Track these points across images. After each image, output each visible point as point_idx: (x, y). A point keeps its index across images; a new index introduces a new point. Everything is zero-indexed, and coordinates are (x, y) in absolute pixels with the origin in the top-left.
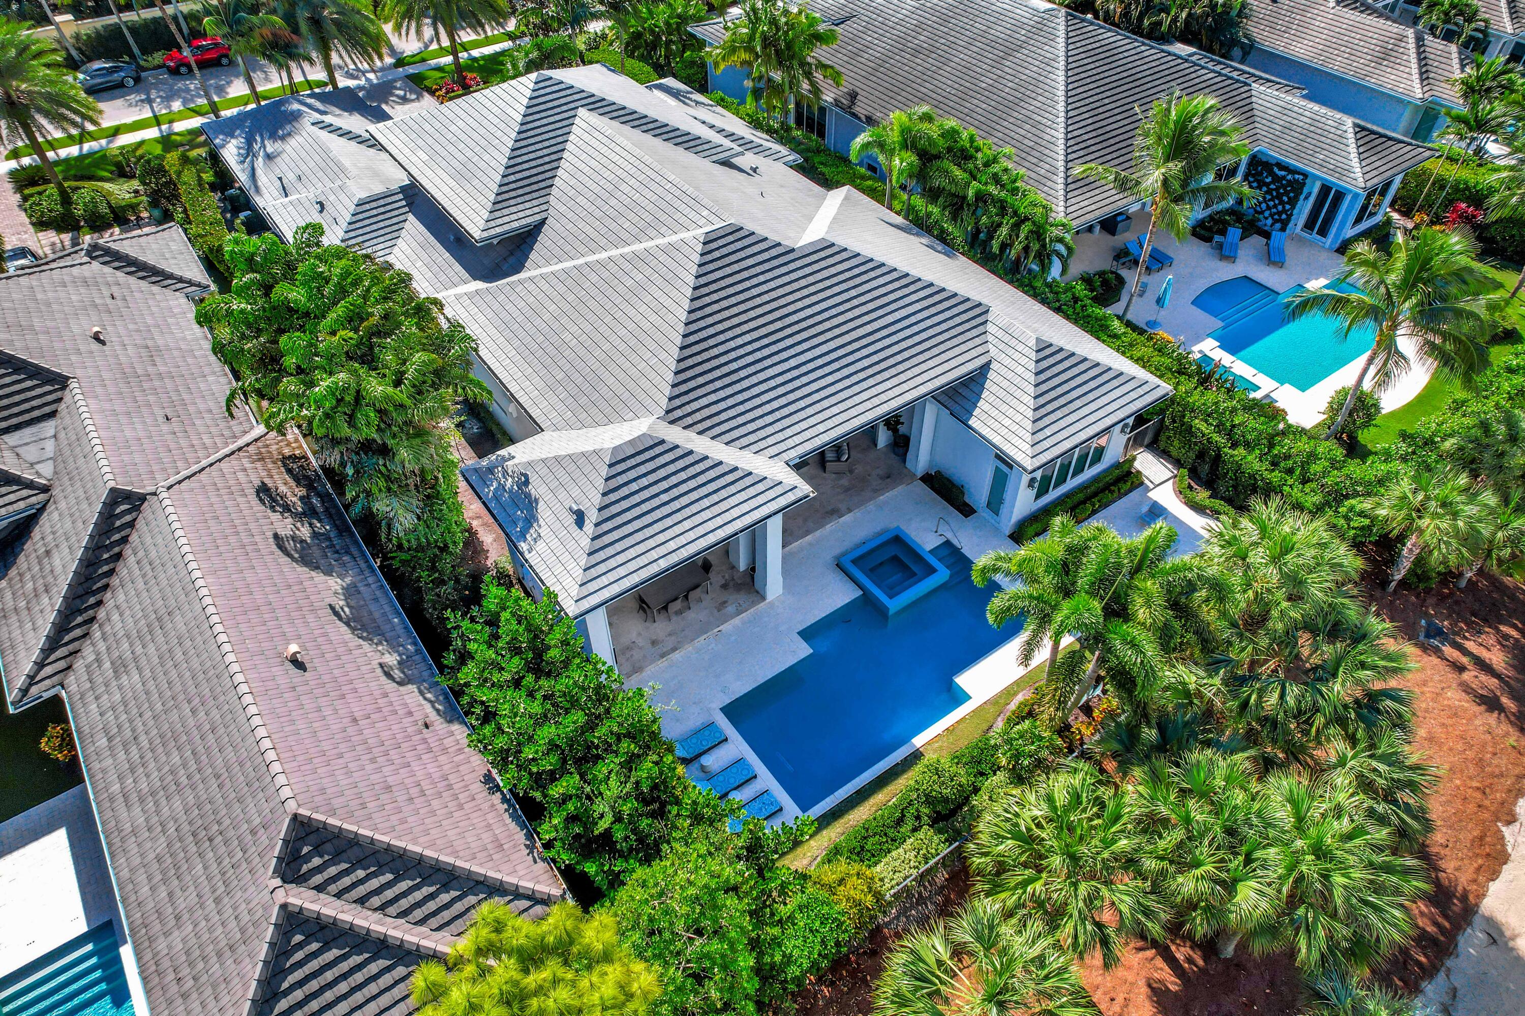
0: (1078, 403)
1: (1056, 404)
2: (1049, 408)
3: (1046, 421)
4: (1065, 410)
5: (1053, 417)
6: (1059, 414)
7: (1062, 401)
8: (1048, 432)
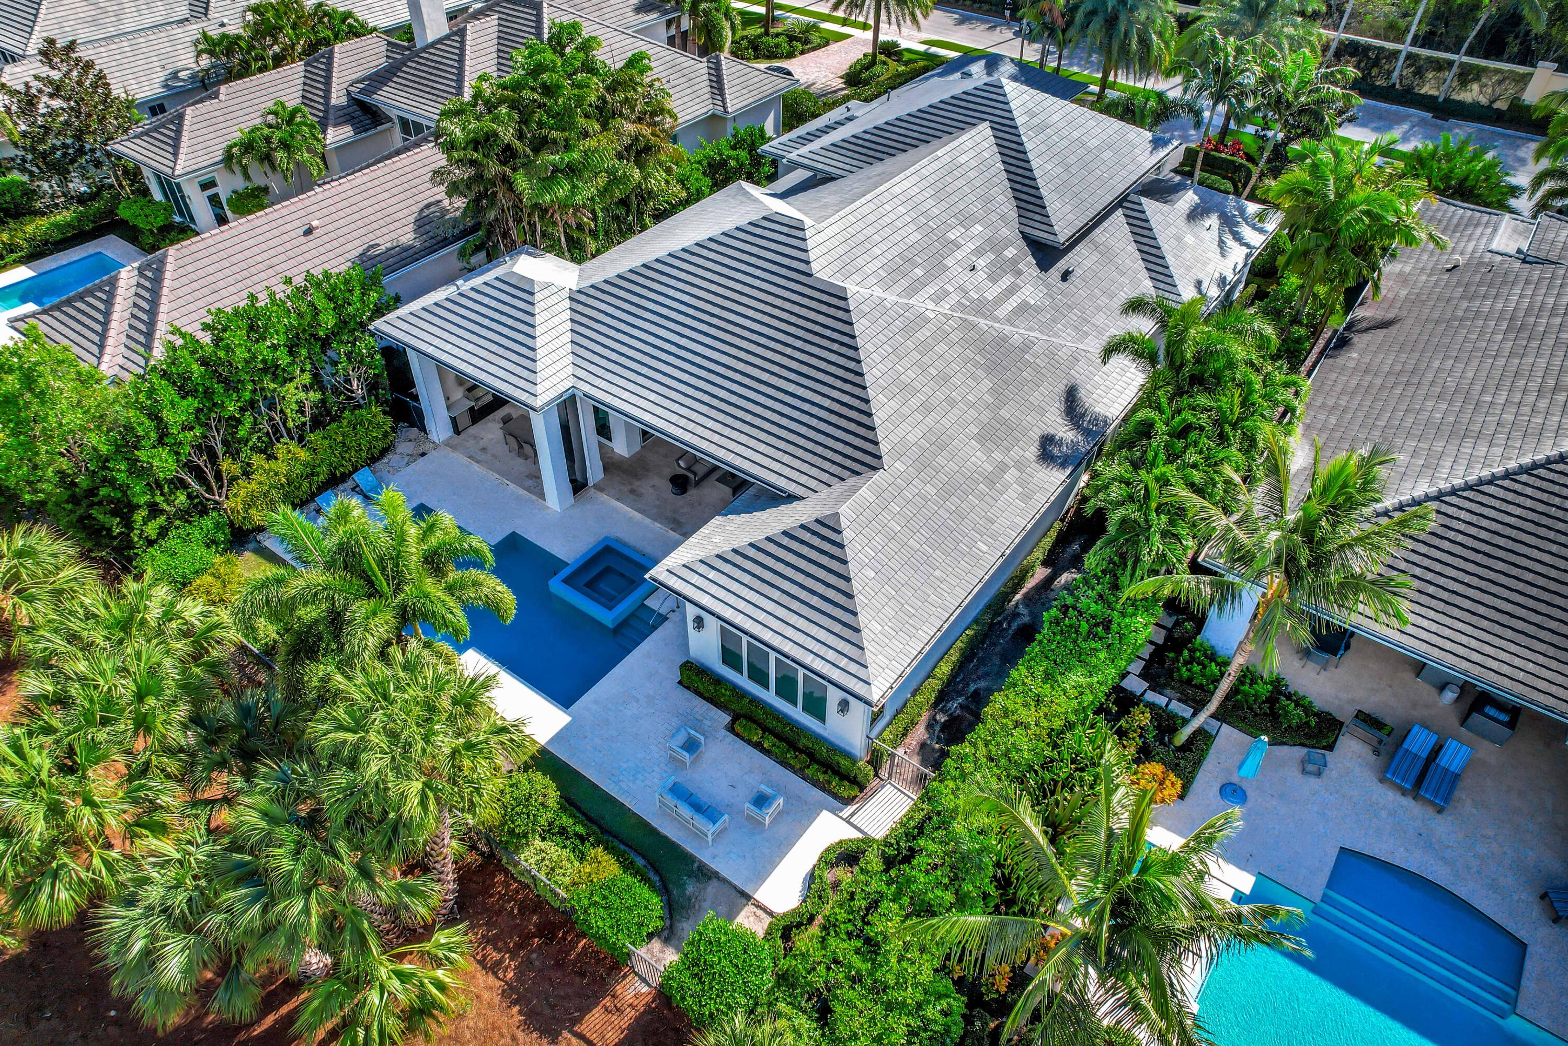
0: (776, 595)
1: (758, 570)
2: (748, 565)
3: (728, 568)
4: (757, 584)
5: (737, 574)
6: (747, 579)
7: (768, 576)
8: (712, 575)
